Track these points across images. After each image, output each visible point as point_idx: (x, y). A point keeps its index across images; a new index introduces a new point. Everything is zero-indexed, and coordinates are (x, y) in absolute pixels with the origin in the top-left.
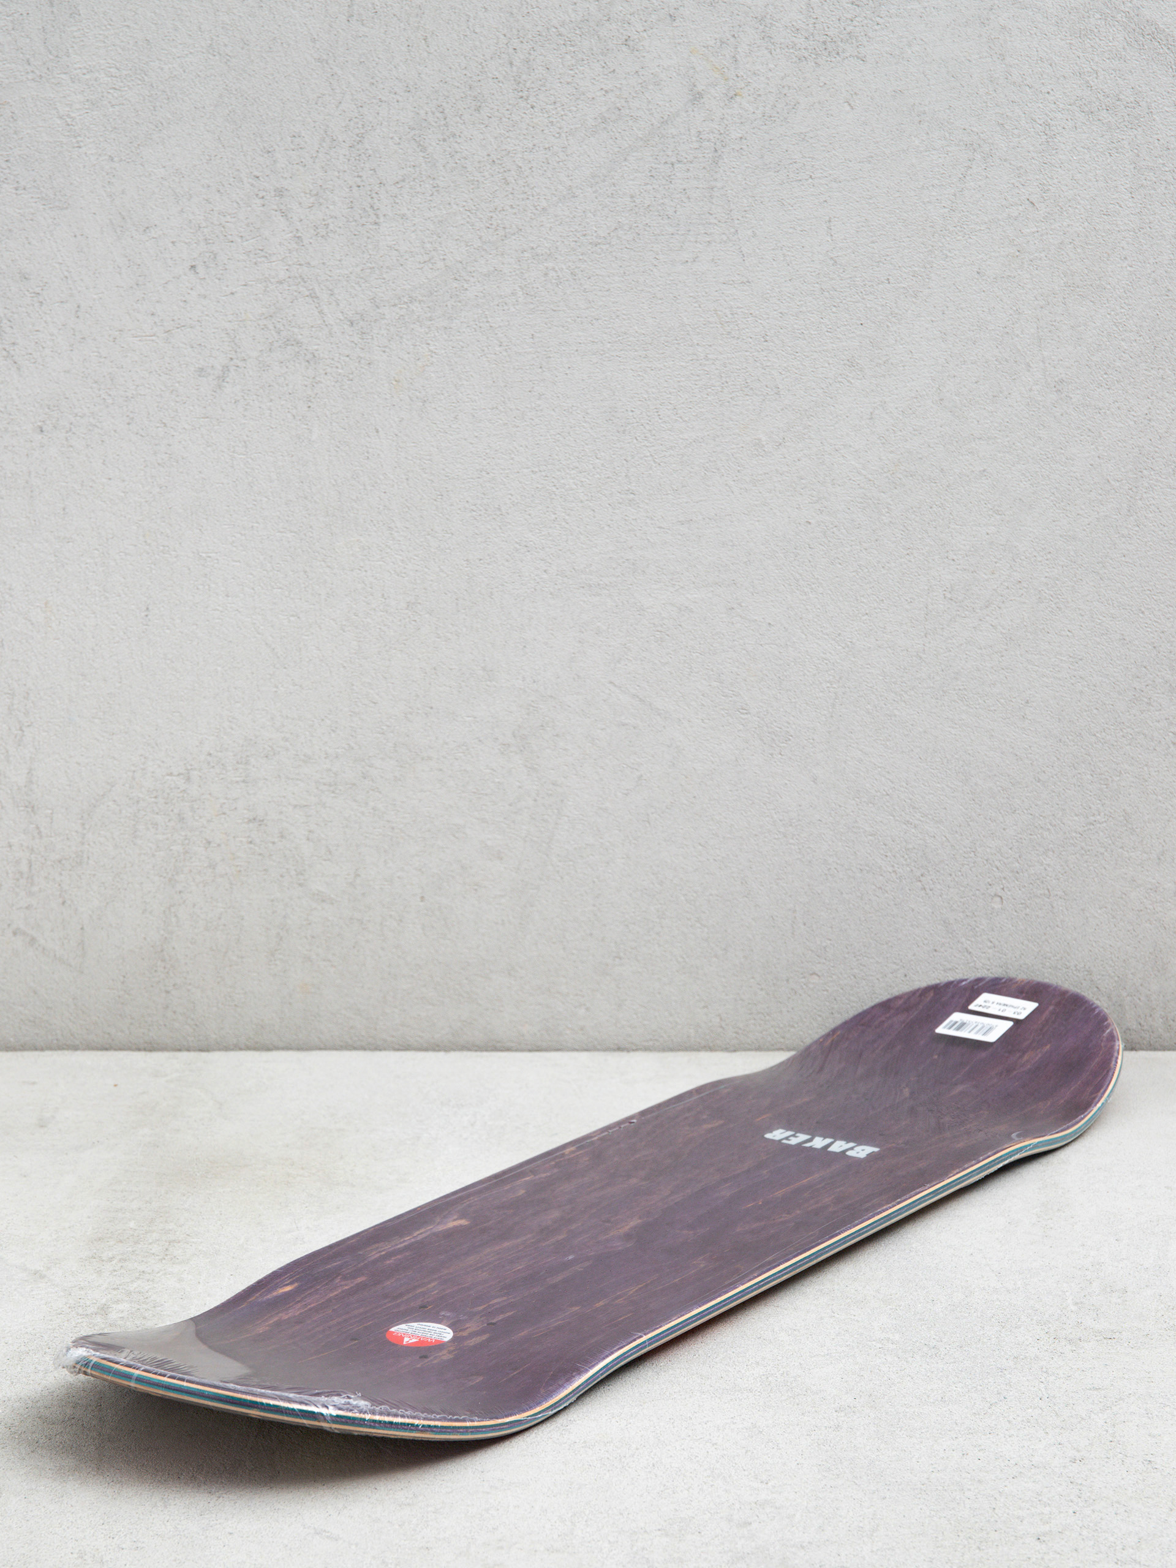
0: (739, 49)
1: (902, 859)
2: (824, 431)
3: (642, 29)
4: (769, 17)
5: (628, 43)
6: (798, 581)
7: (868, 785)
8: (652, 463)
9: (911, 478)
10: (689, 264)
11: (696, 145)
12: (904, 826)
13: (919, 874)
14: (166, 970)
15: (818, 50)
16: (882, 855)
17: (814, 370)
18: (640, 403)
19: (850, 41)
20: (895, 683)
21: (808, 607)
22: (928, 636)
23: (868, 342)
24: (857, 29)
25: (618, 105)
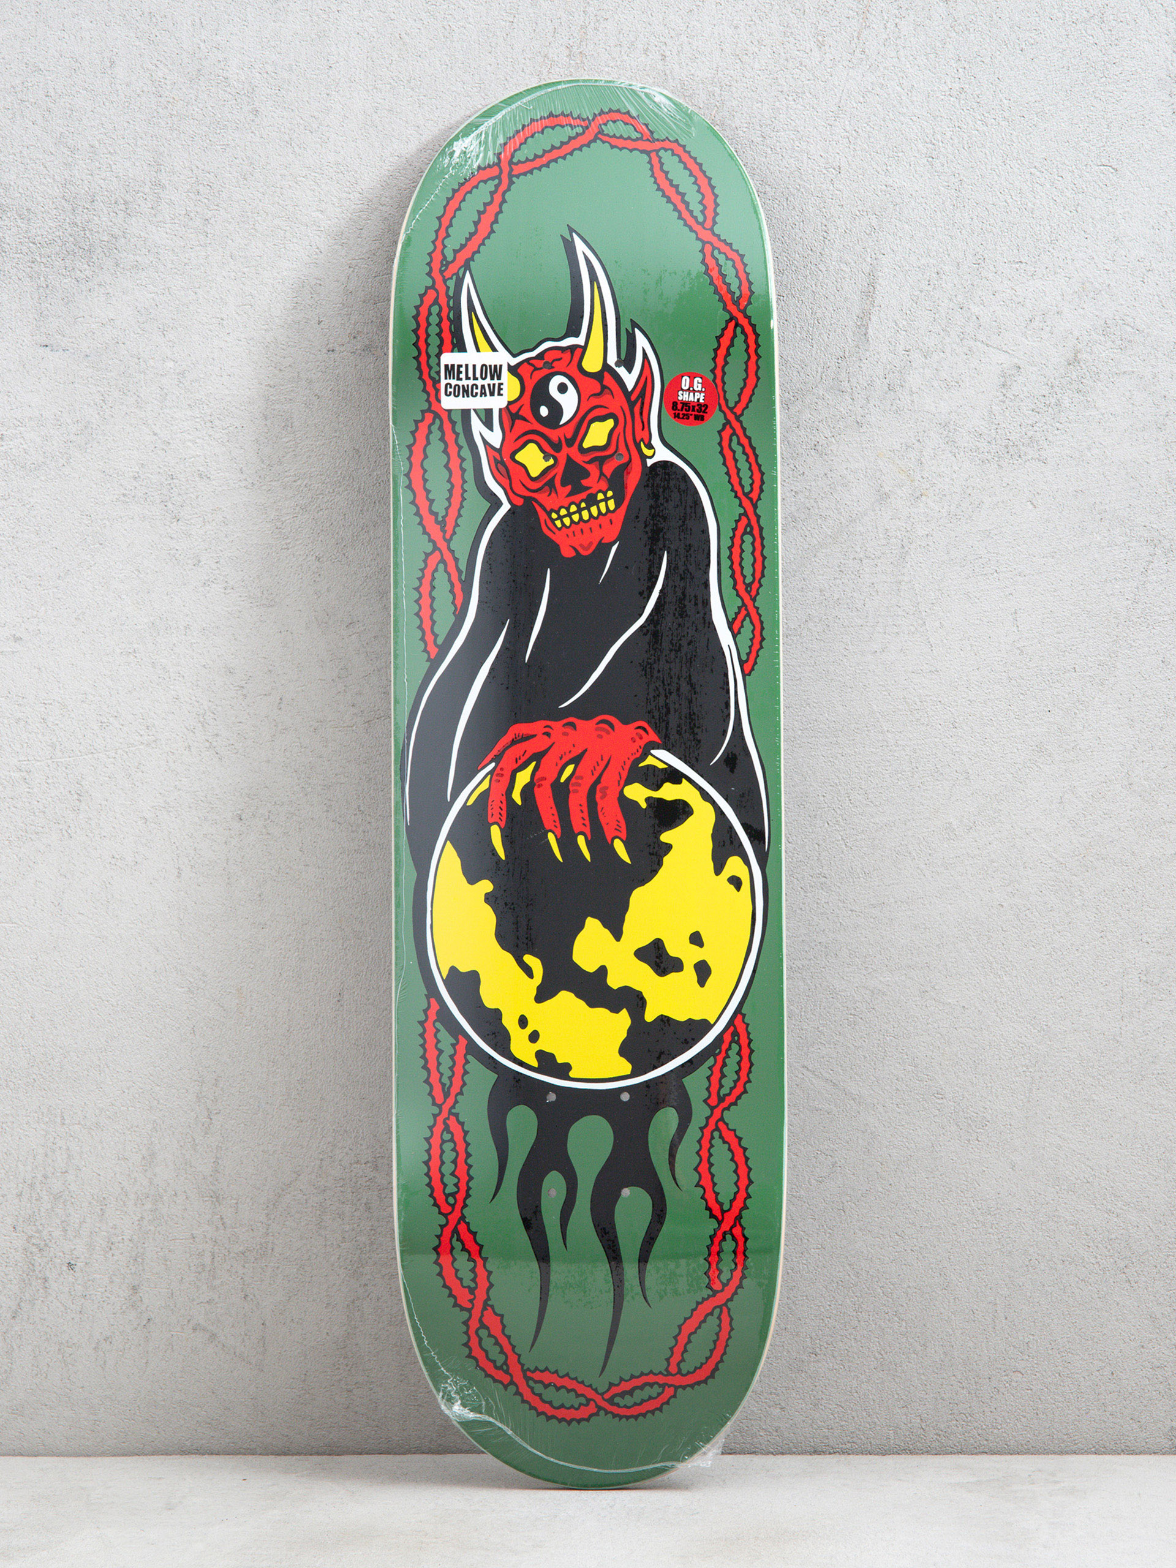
0: (924, 453)
1: (1105, 1250)
2: (1015, 815)
3: (831, 435)
4: (952, 423)
5: (817, 448)
6: (991, 963)
7: (1067, 1172)
8: (844, 846)
9: (1102, 861)
10: (878, 654)
11: (884, 542)
12: (1106, 1215)
13: (1122, 1265)
14: (348, 1368)
15: (1000, 453)
16: (1084, 1245)
17: (1004, 755)
18: (831, 788)
19: (1031, 445)
20: (1093, 1067)
21: (1003, 990)
22: (1125, 1019)
23: (1056, 728)
24: (1038, 434)
25: (808, 505)
